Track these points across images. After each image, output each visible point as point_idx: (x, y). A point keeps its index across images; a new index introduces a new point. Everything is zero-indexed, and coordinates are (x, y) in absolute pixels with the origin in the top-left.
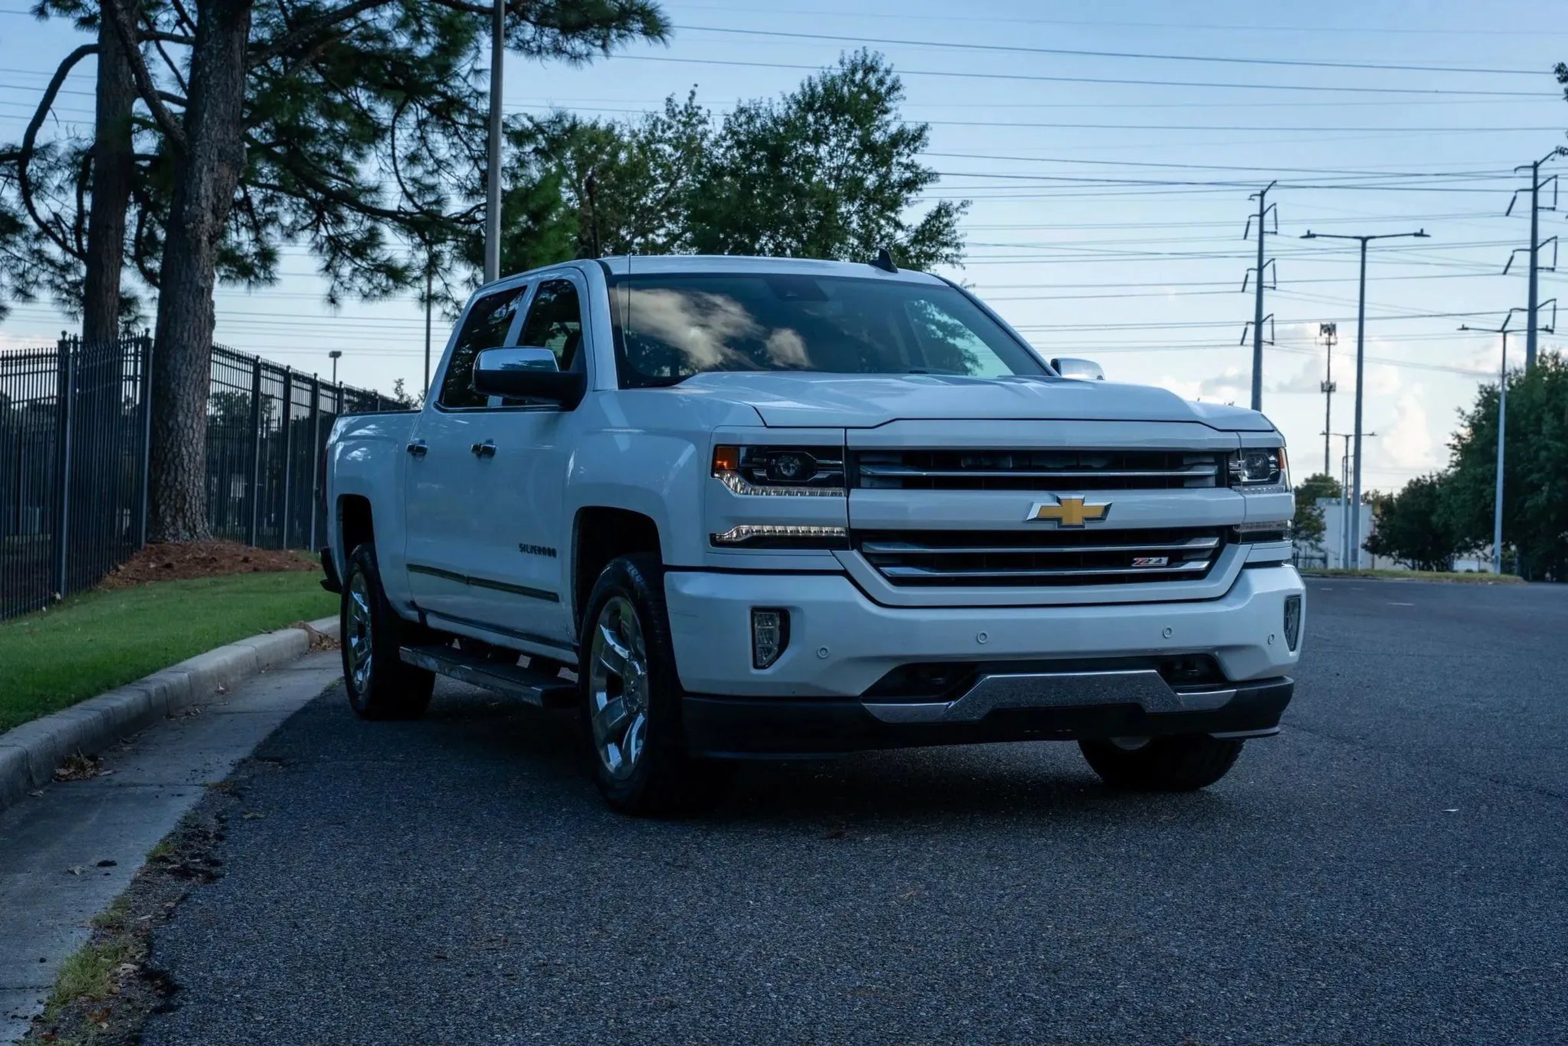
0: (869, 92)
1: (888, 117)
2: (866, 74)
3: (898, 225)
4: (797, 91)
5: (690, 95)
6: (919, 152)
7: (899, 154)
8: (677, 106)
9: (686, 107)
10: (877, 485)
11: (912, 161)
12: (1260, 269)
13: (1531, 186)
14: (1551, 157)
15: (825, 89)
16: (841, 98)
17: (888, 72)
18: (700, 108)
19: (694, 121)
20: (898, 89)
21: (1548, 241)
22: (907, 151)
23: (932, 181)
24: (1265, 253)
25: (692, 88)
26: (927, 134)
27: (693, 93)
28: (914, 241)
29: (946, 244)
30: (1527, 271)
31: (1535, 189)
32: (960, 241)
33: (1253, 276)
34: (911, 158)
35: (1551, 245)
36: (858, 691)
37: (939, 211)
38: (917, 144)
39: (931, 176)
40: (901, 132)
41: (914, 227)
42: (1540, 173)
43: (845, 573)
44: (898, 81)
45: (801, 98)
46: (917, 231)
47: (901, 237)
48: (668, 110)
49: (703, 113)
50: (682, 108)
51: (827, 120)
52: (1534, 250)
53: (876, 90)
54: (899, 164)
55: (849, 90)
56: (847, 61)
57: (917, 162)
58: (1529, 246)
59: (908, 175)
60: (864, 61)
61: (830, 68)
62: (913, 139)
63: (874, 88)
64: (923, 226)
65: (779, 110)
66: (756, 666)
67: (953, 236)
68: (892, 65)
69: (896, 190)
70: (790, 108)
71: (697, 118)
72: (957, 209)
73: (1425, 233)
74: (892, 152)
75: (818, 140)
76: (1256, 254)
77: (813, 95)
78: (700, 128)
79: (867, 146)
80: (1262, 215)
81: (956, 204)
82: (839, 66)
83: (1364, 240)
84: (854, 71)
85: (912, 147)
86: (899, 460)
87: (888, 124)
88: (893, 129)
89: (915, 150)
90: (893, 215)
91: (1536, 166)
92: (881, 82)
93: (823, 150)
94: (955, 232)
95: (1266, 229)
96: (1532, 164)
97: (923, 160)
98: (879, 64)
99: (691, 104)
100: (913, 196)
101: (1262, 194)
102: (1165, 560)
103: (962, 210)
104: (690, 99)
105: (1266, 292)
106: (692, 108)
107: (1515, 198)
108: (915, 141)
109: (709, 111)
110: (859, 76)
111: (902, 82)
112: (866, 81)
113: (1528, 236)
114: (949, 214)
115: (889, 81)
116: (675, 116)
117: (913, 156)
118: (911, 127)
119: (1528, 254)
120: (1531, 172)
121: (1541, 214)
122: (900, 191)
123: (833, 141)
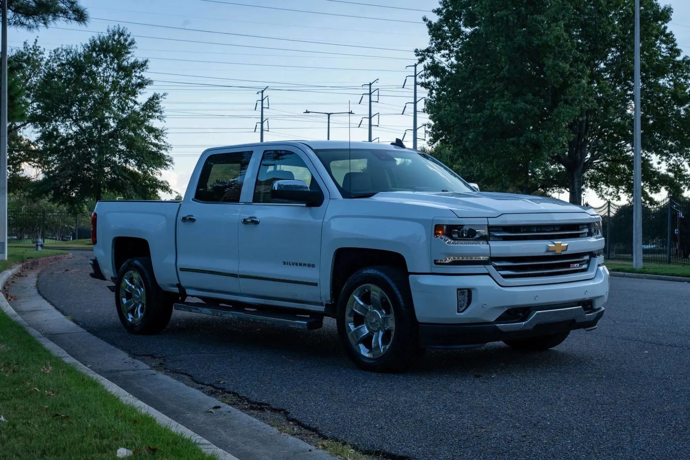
0: (121, 44)
1: (129, 55)
2: (120, 36)
3: (136, 103)
4: (88, 43)
5: (35, 41)
6: (144, 71)
7: (135, 72)
8: (29, 46)
9: (33, 46)
10: (496, 240)
11: (142, 75)
12: (262, 123)
13: (368, 92)
14: (376, 81)
15: (100, 42)
16: (108, 46)
17: (129, 36)
18: (39, 47)
19: (37, 53)
20: (134, 43)
21: (375, 115)
22: (139, 71)
23: (150, 84)
24: (264, 117)
25: (36, 38)
26: (148, 64)
27: (36, 40)
28: (143, 110)
29: (156, 111)
30: (368, 127)
31: (370, 94)
32: (162, 110)
33: (259, 126)
34: (141, 74)
35: (377, 116)
36: (493, 320)
37: (153, 97)
38: (143, 68)
39: (150, 82)
40: (136, 62)
41: (143, 104)
42: (372, 87)
43: (489, 274)
44: (134, 40)
45: (89, 45)
46: (144, 106)
47: (137, 108)
48: (24, 47)
49: (41, 49)
50: (31, 47)
51: (102, 56)
52: (370, 118)
53: (124, 44)
54: (136, 76)
55: (112, 43)
56: (110, 30)
57: (143, 76)
58: (368, 117)
59: (139, 81)
60: (118, 31)
61: (102, 33)
62: (143, 65)
63: (122, 43)
64: (146, 103)
65: (81, 50)
66: (458, 312)
67: (159, 107)
68: (130, 33)
69: (134, 87)
70: (85, 50)
71: (39, 51)
72: (161, 97)
73: (352, 112)
74: (132, 71)
75: (97, 64)
76: (260, 117)
77: (95, 45)
78: (41, 56)
79: (120, 68)
80: (262, 100)
81: (161, 94)
82: (107, 32)
83: (329, 114)
84: (114, 35)
85: (141, 69)
86: (501, 229)
87: (129, 58)
88: (132, 60)
89: (143, 70)
90: (133, 98)
91: (370, 84)
92: (126, 40)
93: (100, 69)
94: (160, 106)
95: (264, 106)
96: (369, 84)
97: (146, 75)
98: (126, 31)
99: (35, 45)
100: (141, 90)
101: (262, 92)
102: (578, 265)
103: (164, 97)
104: (35, 43)
105: (264, 132)
106: (36, 47)
107: (362, 97)
108: (143, 67)
109: (44, 49)
110: (116, 37)
111: (136, 40)
112: (120, 39)
113: (368, 113)
114: (158, 98)
115: (129, 40)
116: (28, 50)
117: (142, 73)
118: (141, 60)
119: (368, 119)
120: (368, 87)
121: (372, 104)
122: (136, 88)
123: (104, 65)
